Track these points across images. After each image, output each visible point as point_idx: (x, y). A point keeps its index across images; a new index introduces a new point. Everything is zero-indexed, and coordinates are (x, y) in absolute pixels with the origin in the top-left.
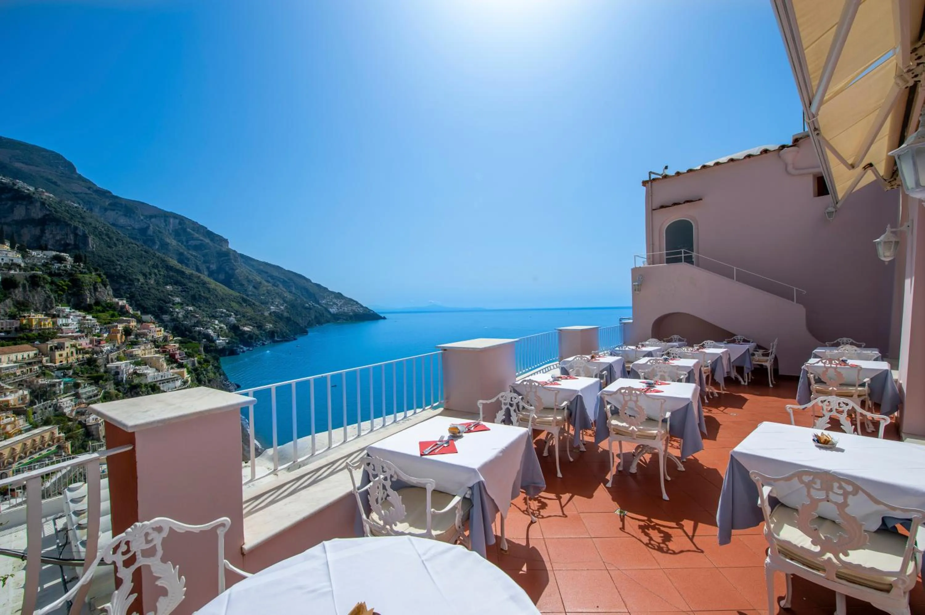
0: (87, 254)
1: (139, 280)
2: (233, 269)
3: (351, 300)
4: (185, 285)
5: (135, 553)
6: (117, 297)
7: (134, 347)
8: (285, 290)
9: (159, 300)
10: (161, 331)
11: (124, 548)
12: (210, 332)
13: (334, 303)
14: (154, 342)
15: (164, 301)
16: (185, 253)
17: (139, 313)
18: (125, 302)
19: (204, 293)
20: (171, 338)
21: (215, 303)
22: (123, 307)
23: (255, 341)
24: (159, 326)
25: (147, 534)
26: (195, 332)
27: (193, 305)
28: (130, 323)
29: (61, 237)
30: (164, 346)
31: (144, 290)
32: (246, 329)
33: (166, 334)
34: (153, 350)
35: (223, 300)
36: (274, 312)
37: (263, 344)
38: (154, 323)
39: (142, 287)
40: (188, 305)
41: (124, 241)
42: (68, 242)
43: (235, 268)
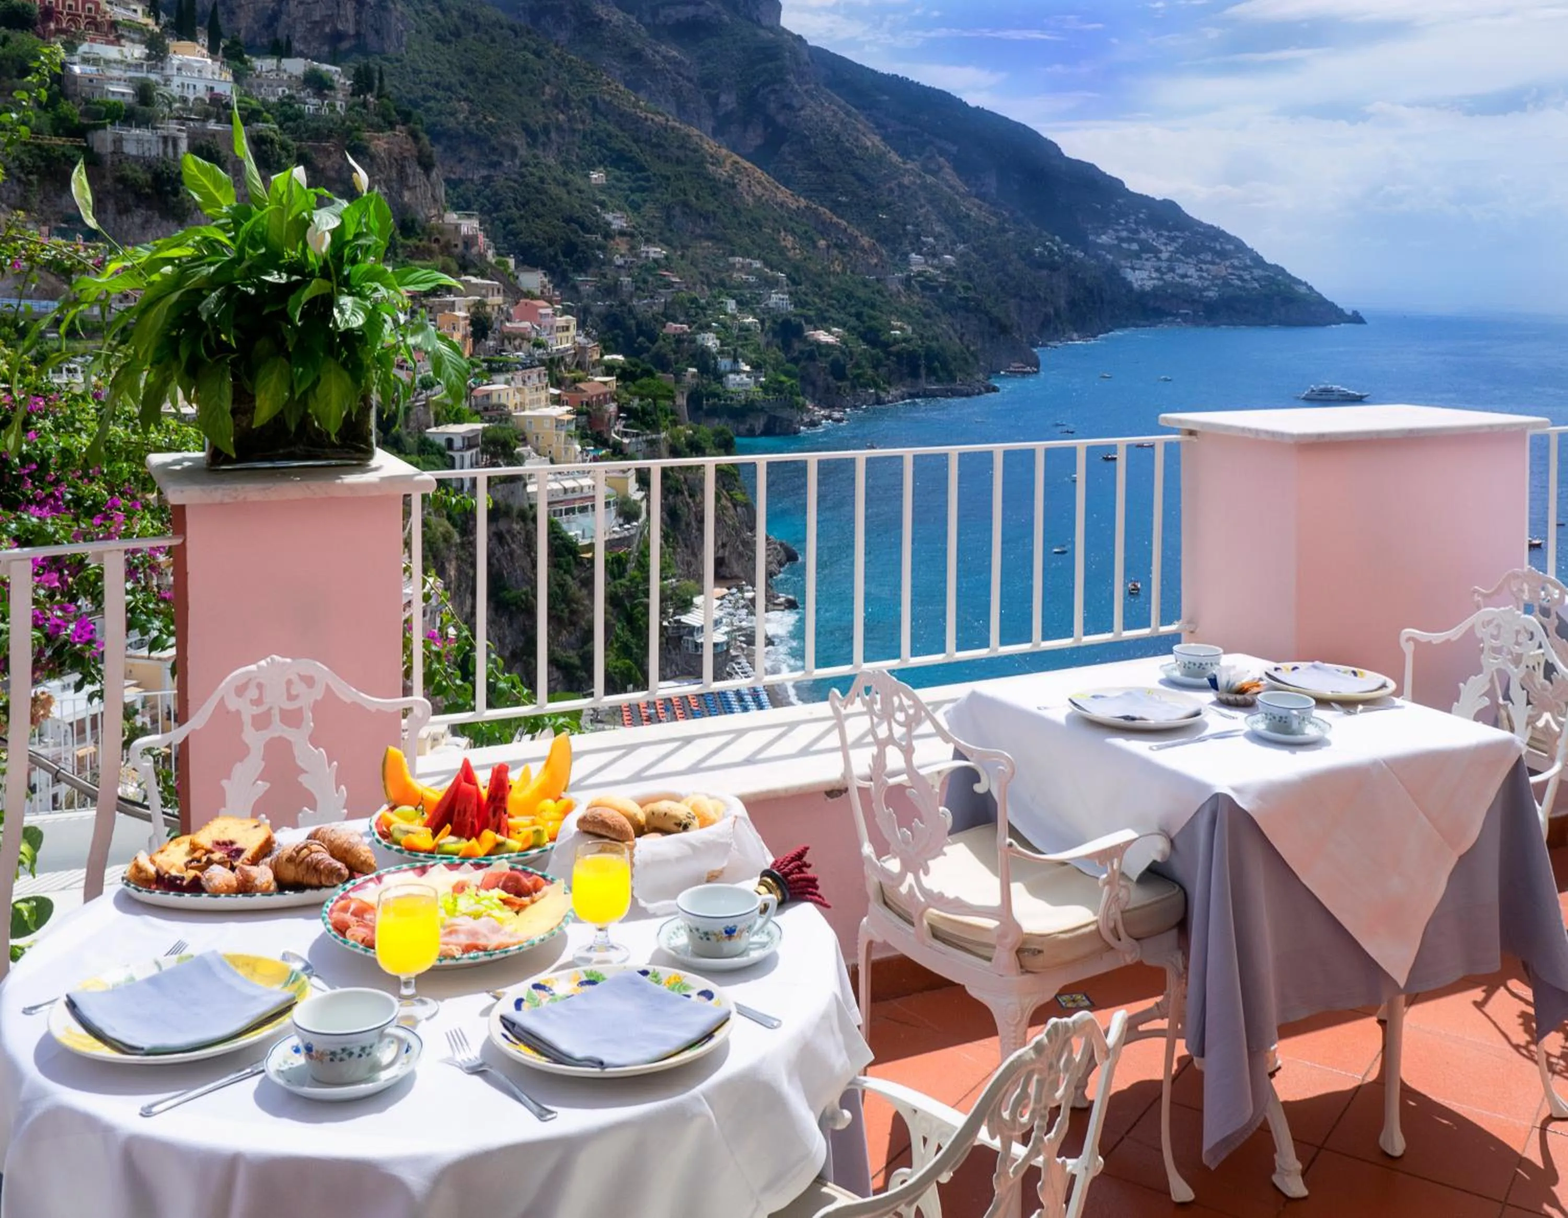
0: (387, 66)
1: (514, 151)
2: (788, 107)
3: (1216, 234)
4: (642, 169)
5: (271, 709)
6: (457, 208)
7: (496, 378)
8: (963, 189)
9: (569, 220)
10: (567, 329)
11: (253, 693)
12: (711, 341)
13: (1147, 248)
14: (552, 364)
15: (583, 226)
16: (649, 52)
17: (511, 262)
18: (475, 223)
19: (697, 198)
20: (597, 357)
21: (730, 233)
22: (469, 242)
23: (853, 387)
24: (565, 312)
25: (289, 683)
26: (666, 336)
27: (667, 242)
28: (486, 296)
29: (324, 12)
30: (575, 381)
31: (527, 185)
32: (823, 337)
33: (581, 339)
34: (543, 395)
35: (755, 224)
36: (920, 274)
37: (879, 401)
38: (550, 302)
39: (522, 176)
40: (648, 241)
41: (481, 19)
42: (340, 27)
43: (796, 103)
